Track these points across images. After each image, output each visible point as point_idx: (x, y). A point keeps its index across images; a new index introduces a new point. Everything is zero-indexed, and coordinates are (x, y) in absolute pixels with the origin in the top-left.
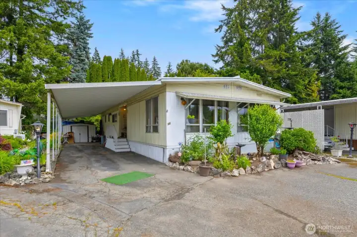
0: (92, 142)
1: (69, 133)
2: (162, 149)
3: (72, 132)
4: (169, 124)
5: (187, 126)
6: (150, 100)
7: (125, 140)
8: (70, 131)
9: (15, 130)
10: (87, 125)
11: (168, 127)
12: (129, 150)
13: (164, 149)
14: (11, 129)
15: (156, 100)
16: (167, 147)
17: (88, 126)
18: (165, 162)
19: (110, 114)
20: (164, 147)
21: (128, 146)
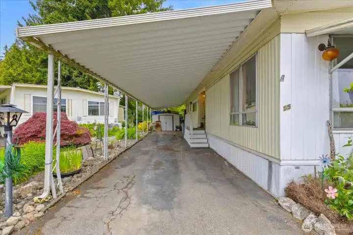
0: (176, 130)
1: (157, 122)
2: (267, 163)
3: (159, 121)
4: (288, 107)
5: (335, 113)
6: (237, 71)
7: (203, 132)
8: (158, 120)
9: (115, 119)
10: (172, 114)
11: (284, 116)
12: (206, 146)
13: (270, 163)
14: (112, 118)
15: (249, 67)
16: (282, 163)
17: (173, 116)
18: (274, 192)
19: (191, 103)
20: (271, 159)
21: (206, 141)
